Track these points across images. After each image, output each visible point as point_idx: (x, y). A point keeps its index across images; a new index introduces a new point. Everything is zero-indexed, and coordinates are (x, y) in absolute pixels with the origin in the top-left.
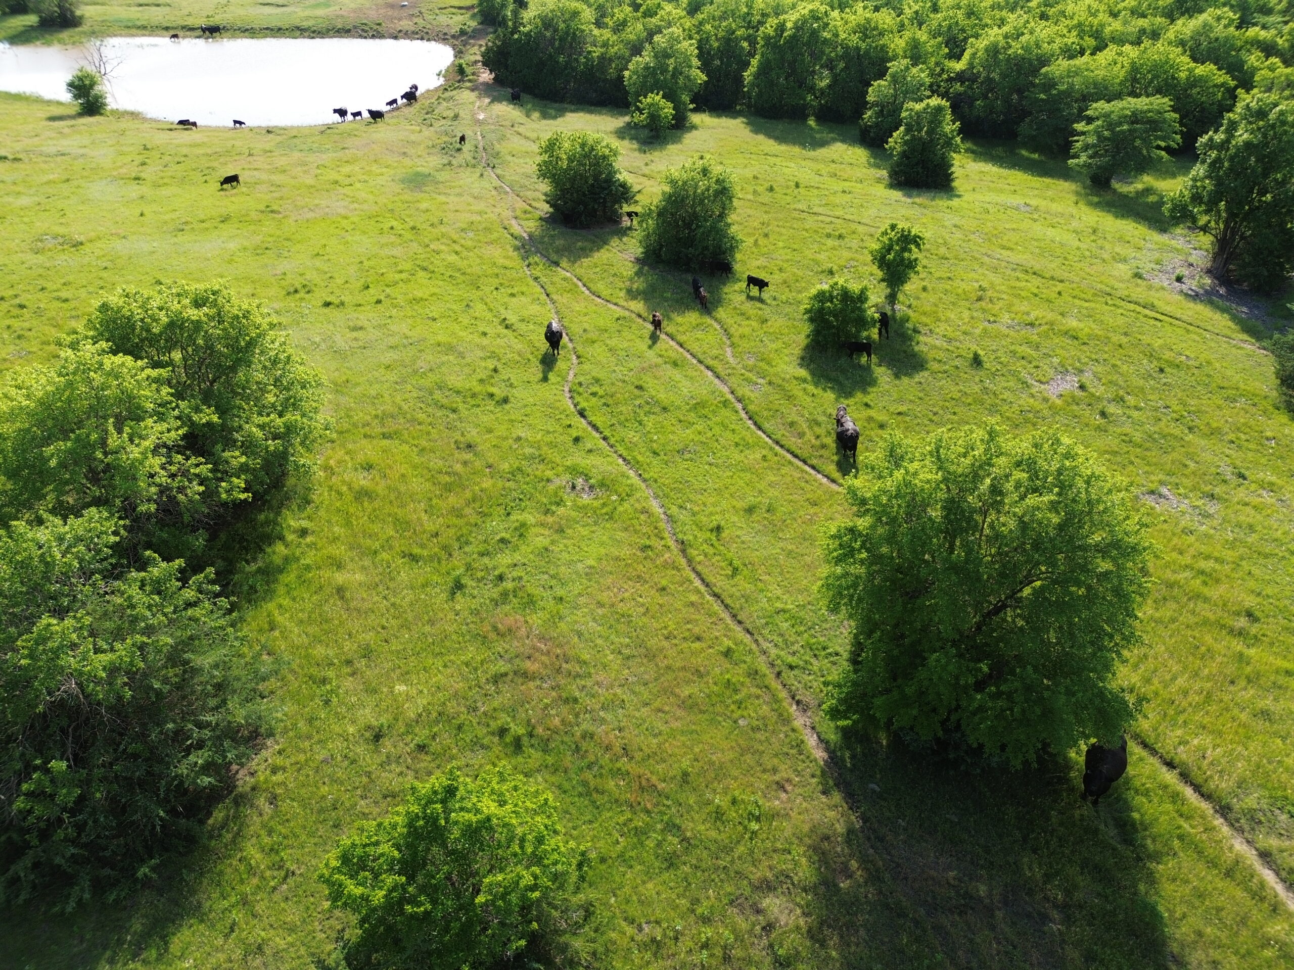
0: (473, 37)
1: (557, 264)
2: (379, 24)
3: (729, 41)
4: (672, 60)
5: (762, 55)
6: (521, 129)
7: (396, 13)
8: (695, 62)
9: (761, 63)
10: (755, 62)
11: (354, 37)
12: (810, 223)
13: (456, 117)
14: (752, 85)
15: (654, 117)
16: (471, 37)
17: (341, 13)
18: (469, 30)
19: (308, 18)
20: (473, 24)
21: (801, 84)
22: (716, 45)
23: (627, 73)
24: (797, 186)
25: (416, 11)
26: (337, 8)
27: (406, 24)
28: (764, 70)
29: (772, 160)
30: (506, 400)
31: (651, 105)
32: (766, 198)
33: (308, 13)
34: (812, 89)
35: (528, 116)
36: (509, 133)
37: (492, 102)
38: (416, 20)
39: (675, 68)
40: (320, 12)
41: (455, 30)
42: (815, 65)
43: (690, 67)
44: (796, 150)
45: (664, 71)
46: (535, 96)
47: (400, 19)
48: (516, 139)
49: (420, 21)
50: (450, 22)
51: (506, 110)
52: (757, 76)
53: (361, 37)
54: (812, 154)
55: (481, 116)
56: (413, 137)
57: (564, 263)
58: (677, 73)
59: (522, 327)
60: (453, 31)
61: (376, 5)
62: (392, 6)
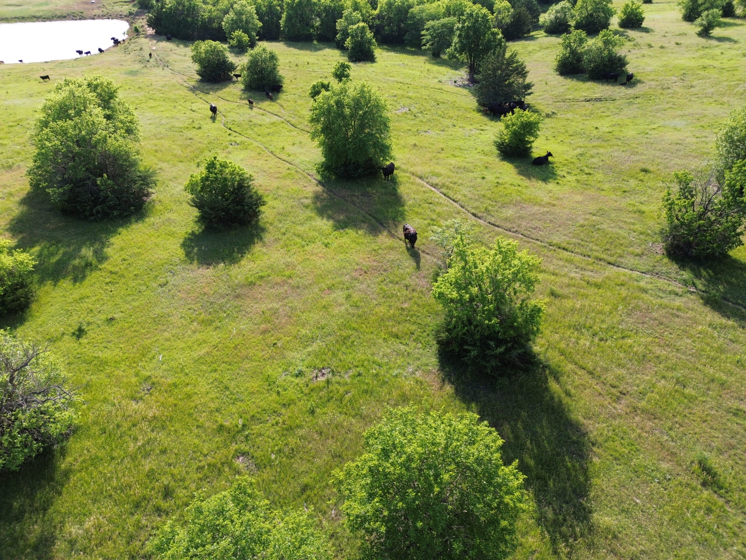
0: (138, 15)
1: (208, 93)
2: (82, 13)
3: (270, 7)
4: (244, 16)
5: (287, 12)
6: (176, 52)
7: (90, 7)
8: (256, 16)
9: (287, 15)
10: (284, 16)
11: (69, 20)
12: (313, 74)
13: (141, 49)
14: (285, 27)
15: (240, 41)
16: (135, 15)
17: (57, 8)
18: (134, 12)
19: (38, 11)
20: (136, 9)
21: (307, 25)
22: (264, 9)
23: (223, 23)
24: (308, 63)
25: (101, 5)
26: (54, 5)
27: (97, 12)
28: (289, 18)
29: (297, 56)
30: (200, 128)
31: (237, 36)
32: (295, 68)
33: (36, 9)
34: (313, 27)
35: (178, 46)
36: (170, 53)
37: (158, 41)
38: (102, 9)
39: (246, 20)
40: (44, 8)
41: (126, 13)
42: (312, 15)
43: (253, 18)
44: (308, 52)
45: (241, 21)
46: (179, 39)
47: (93, 9)
48: (175, 56)
49: (104, 9)
50: (122, 9)
51: (165, 45)
52: (286, 21)
53: (73, 19)
54: (315, 53)
55: (154, 48)
56: (123, 58)
57: (211, 93)
58: (247, 22)
59: (200, 111)
60: (125, 14)
61: (77, 3)
62: (86, 3)
